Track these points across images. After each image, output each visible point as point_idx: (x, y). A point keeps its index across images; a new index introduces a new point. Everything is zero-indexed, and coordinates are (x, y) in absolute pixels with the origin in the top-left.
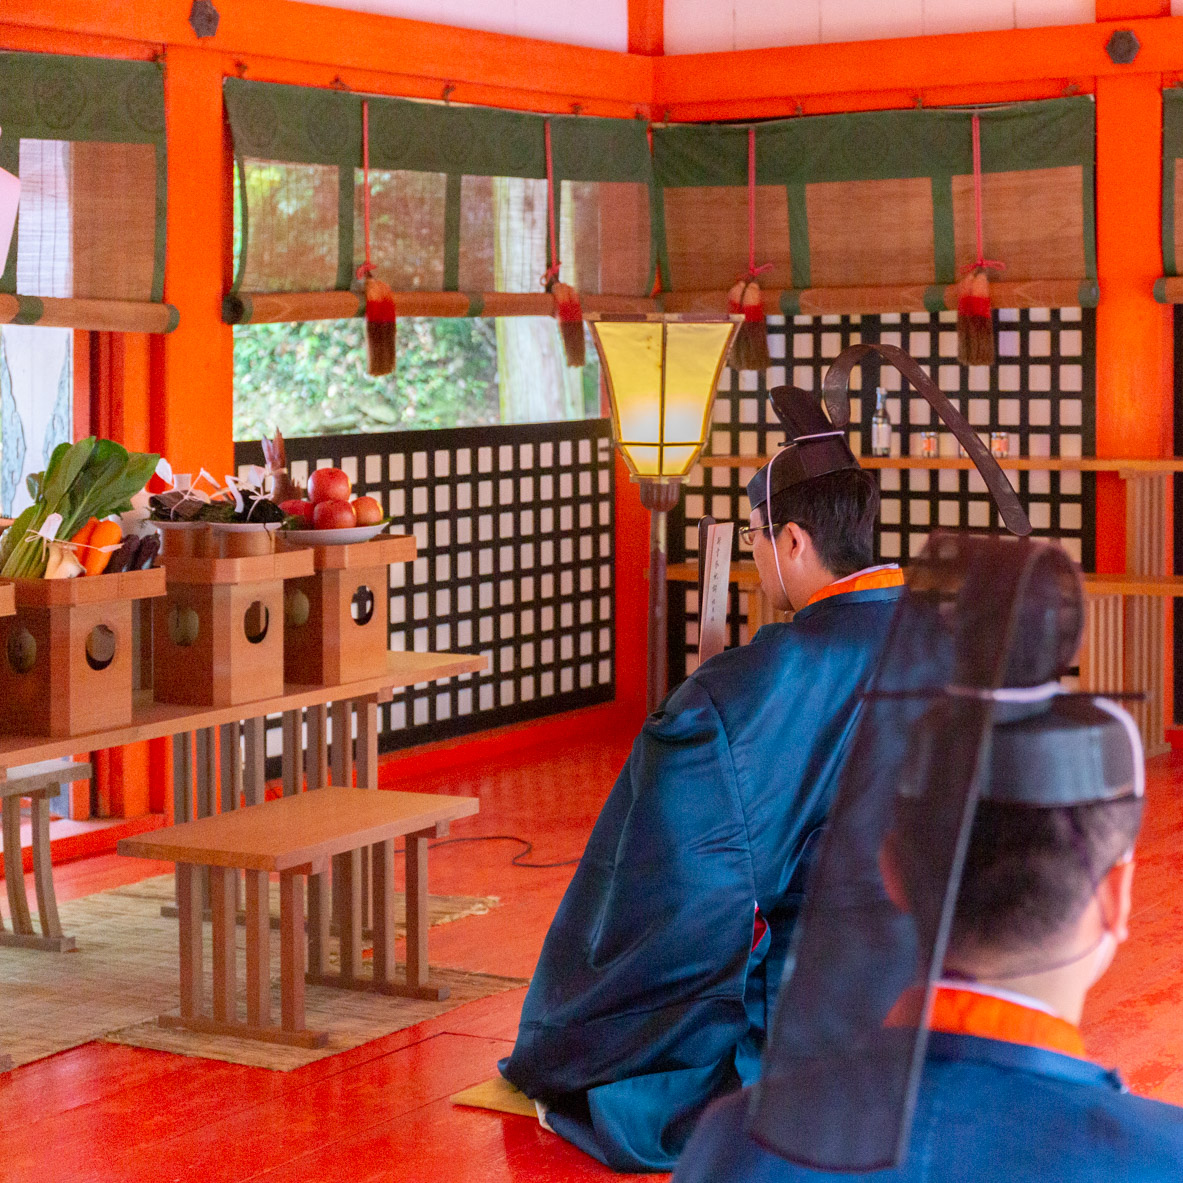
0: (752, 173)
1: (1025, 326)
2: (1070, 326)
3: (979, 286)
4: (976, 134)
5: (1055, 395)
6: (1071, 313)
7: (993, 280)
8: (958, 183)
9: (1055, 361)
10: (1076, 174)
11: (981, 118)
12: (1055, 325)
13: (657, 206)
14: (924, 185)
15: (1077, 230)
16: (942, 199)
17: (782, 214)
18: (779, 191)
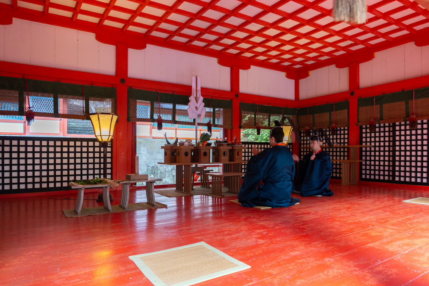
0: (308, 113)
1: (340, 130)
2: (346, 130)
3: (334, 125)
4: (334, 106)
5: (344, 139)
6: (346, 128)
7: (336, 124)
8: (332, 113)
9: (344, 134)
10: (346, 110)
11: (335, 104)
12: (344, 130)
13: (298, 118)
14: (328, 113)
15: (347, 117)
16: (330, 115)
17: (312, 118)
18: (311, 115)
